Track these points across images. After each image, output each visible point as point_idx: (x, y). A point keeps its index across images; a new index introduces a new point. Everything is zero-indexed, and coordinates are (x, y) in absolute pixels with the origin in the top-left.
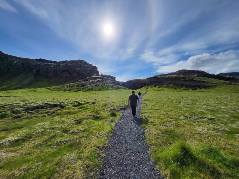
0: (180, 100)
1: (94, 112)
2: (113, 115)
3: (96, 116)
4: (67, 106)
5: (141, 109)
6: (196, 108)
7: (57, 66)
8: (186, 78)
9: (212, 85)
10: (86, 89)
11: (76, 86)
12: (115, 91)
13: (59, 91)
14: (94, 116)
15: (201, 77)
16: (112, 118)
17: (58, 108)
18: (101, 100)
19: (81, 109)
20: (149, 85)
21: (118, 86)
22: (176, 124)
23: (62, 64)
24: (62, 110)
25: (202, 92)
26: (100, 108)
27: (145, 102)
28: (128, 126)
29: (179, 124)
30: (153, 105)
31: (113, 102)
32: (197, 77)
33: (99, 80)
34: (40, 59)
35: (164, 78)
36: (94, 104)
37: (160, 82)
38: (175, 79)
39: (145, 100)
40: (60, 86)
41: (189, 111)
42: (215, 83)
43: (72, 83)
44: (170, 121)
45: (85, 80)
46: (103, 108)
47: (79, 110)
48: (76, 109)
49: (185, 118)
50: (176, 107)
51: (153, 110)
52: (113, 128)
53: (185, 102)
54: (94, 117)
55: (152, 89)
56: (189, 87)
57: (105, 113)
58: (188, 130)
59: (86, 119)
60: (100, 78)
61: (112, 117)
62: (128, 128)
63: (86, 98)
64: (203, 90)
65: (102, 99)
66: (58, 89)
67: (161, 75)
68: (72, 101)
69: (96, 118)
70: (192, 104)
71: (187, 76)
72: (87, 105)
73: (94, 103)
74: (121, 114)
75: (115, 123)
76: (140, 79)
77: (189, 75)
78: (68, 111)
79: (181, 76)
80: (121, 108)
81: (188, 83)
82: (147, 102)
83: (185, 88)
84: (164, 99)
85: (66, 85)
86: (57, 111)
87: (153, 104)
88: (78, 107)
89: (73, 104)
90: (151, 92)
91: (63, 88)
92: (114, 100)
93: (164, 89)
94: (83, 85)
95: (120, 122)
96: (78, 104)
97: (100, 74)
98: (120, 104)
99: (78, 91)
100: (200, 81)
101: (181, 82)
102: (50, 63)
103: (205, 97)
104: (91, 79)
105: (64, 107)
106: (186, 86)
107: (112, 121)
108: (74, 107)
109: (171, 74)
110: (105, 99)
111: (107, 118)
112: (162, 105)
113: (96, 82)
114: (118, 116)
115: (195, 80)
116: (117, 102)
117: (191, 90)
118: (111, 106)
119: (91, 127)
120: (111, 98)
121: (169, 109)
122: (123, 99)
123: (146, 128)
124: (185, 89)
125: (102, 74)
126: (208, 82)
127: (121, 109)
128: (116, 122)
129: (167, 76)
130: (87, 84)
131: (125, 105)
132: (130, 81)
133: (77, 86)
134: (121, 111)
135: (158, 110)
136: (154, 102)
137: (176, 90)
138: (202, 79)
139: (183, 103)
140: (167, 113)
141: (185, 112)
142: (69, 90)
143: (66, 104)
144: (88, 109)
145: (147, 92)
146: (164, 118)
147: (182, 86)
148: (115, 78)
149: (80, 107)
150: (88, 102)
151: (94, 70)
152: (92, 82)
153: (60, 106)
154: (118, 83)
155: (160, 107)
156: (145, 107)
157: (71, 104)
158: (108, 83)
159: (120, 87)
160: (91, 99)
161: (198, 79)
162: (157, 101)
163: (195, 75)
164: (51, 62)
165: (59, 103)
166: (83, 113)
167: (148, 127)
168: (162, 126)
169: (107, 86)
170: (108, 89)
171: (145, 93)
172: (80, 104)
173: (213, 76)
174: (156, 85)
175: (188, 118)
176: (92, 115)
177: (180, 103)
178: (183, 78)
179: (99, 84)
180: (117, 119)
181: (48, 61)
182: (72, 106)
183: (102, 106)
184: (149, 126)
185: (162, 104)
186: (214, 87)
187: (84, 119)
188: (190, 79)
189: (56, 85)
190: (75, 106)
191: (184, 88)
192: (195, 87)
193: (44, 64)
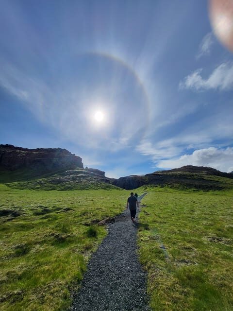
0: (192, 207)
1: (59, 228)
2: (92, 234)
3: (60, 236)
4: (24, 214)
5: (139, 220)
6: (220, 220)
7: (27, 154)
8: (193, 175)
9: (226, 185)
10: (63, 188)
11: (49, 183)
12: (103, 190)
13: (23, 189)
14: (57, 236)
15: (211, 175)
16: (88, 241)
17: (9, 217)
18: (80, 204)
19: (45, 219)
20: (148, 184)
21: (108, 184)
22: (201, 255)
23: (34, 153)
24: (13, 220)
25: (217, 194)
26: (76, 219)
27: (144, 208)
28: (115, 261)
29: (206, 256)
30: (156, 215)
31: (97, 209)
32: (207, 175)
33: (83, 175)
34: (7, 144)
35: (167, 176)
36: (68, 211)
37: (163, 180)
38: (181, 176)
39: (144, 206)
40: (25, 182)
41: (212, 225)
42: (229, 184)
43: (44, 178)
44: (188, 249)
45: (63, 175)
46: (80, 218)
47: (41, 221)
48: (37, 220)
49: (211, 241)
50: (190, 218)
51: (157, 224)
52: (85, 269)
53: (200, 210)
54: (56, 239)
55: (152, 189)
56: (199, 188)
57: (78, 231)
58: (229, 273)
59: (39, 243)
60: (85, 173)
61: (89, 239)
62: (115, 265)
63: (58, 201)
64: (217, 192)
65: (82, 204)
66: (22, 186)
67: (163, 172)
68: (36, 205)
69: (60, 241)
70: (211, 213)
71: (194, 174)
72: (57, 213)
73: (68, 209)
74: (106, 231)
75: (92, 252)
76: (136, 176)
77: (197, 172)
78: (22, 222)
79: (187, 173)
80: (108, 218)
81: (197, 183)
82: (147, 210)
83: (195, 189)
84: (171, 205)
85: (34, 181)
86: (4, 222)
87: (156, 212)
88: (41, 216)
89: (34, 211)
90: (151, 193)
91: (30, 185)
92: (99, 205)
93: (168, 189)
94: (59, 182)
95: (101, 249)
96: (42, 211)
97: (85, 168)
98: (107, 212)
99: (50, 190)
100: (211, 181)
101: (188, 181)
102: (18, 151)
103: (223, 202)
104: (71, 174)
105: (19, 215)
106: (196, 187)
107: (88, 248)
108: (35, 216)
109: (175, 170)
110: (86, 203)
111: (80, 240)
112: (169, 214)
113: (78, 178)
114: (100, 237)
115: (205, 178)
116: (103, 208)
117: (201, 192)
118: (93, 216)
119: (41, 265)
120: (97, 201)
121: (181, 222)
122: (113, 204)
123: (149, 268)
124: (194, 191)
125: (87, 168)
126: (221, 183)
127: (108, 222)
128: (95, 249)
129: (170, 173)
130: (66, 180)
131: (114, 213)
132: (124, 178)
133: (51, 182)
134: (108, 226)
135: (165, 223)
136: (157, 209)
137: (183, 192)
138: (213, 178)
139: (197, 212)
140: (179, 230)
141: (206, 228)
142: (38, 188)
143: (23, 211)
144: (57, 219)
145: (146, 194)
146: (177, 242)
147: (190, 186)
148: (104, 173)
149: (44, 216)
150: (59, 207)
151: (77, 161)
152: (73, 177)
153: (13, 214)
154: (107, 180)
155: (166, 218)
156: (144, 218)
157: (32, 210)
158: (94, 180)
159: (111, 186)
160: (65, 202)
161: (208, 177)
162: (161, 208)
163: (204, 172)
164: (21, 149)
165: (13, 209)
166: (39, 229)
167: (152, 265)
168: (179, 261)
169: (92, 184)
170: (94, 189)
171: (144, 195)
172: (46, 210)
173: (225, 175)
174: (157, 183)
175: (216, 240)
176: (53, 235)
177: (194, 211)
178: (190, 176)
179: (82, 180)
180: (97, 243)
181: (17, 148)
182: (32, 214)
183: (80, 214)
184: (153, 263)
185: (169, 212)
186: (229, 189)
187: (36, 243)
188: (199, 177)
189: (20, 181)
190: (37, 214)
191: (193, 189)
192: (207, 188)
193: (10, 151)
